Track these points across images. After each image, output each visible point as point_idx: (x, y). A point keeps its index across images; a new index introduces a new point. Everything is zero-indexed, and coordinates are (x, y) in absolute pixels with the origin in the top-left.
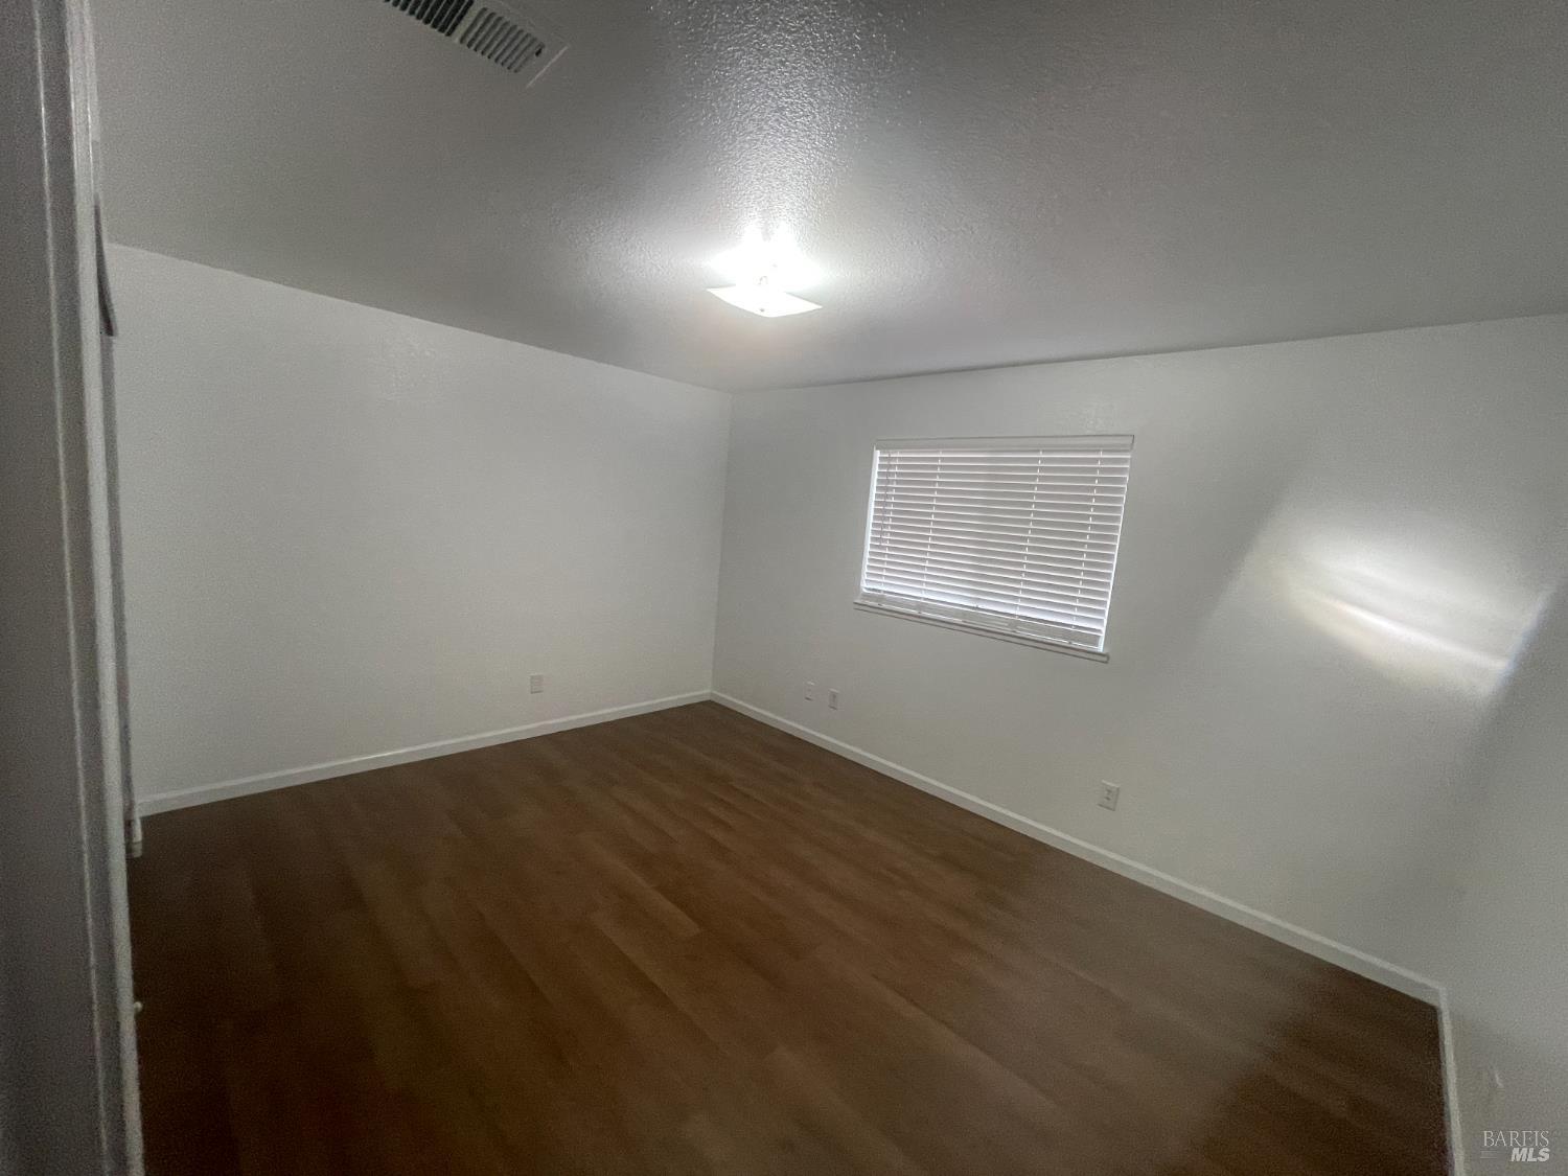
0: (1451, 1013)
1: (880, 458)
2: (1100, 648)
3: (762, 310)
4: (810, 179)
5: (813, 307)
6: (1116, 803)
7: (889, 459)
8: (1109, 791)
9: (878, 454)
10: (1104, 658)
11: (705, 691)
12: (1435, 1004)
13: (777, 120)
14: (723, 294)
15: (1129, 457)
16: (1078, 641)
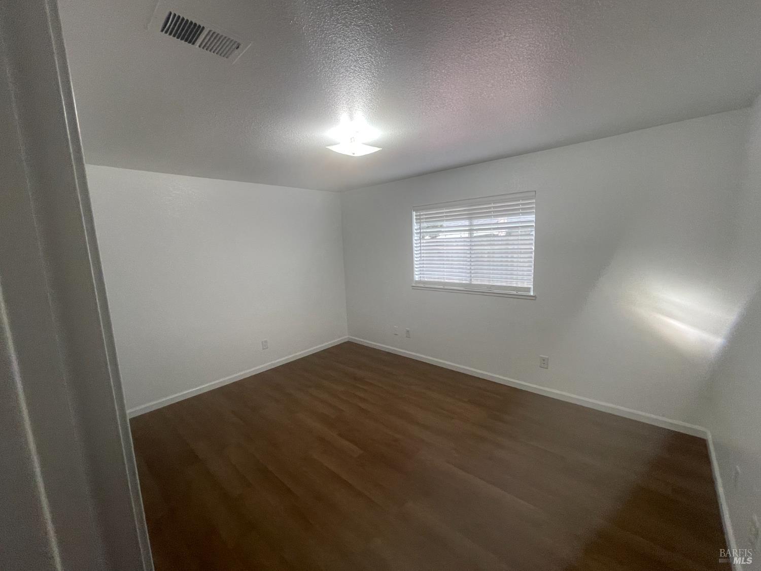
0: (713, 442)
1: (416, 215)
2: (532, 294)
3: (354, 154)
4: (372, 90)
5: (377, 149)
6: (548, 364)
7: (420, 215)
8: (544, 360)
9: (414, 213)
10: (534, 298)
11: (346, 337)
12: (705, 438)
13: (355, 66)
14: (334, 148)
15: (535, 201)
16: (520, 291)
